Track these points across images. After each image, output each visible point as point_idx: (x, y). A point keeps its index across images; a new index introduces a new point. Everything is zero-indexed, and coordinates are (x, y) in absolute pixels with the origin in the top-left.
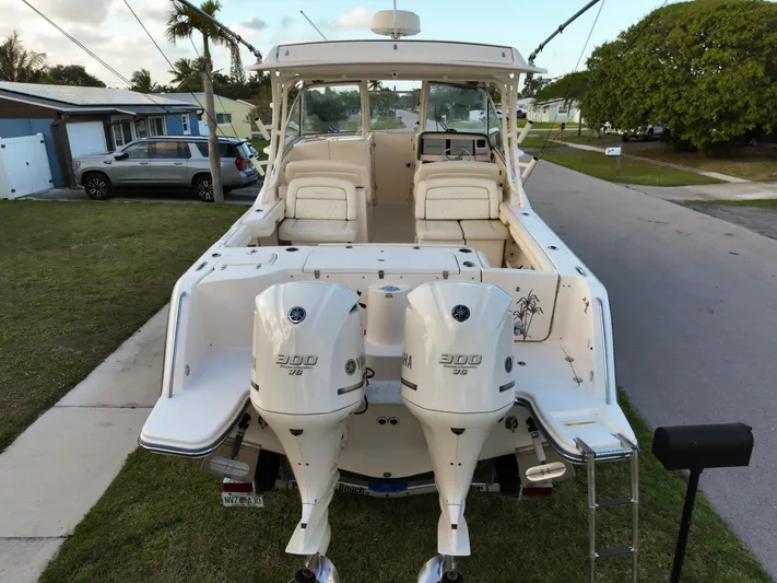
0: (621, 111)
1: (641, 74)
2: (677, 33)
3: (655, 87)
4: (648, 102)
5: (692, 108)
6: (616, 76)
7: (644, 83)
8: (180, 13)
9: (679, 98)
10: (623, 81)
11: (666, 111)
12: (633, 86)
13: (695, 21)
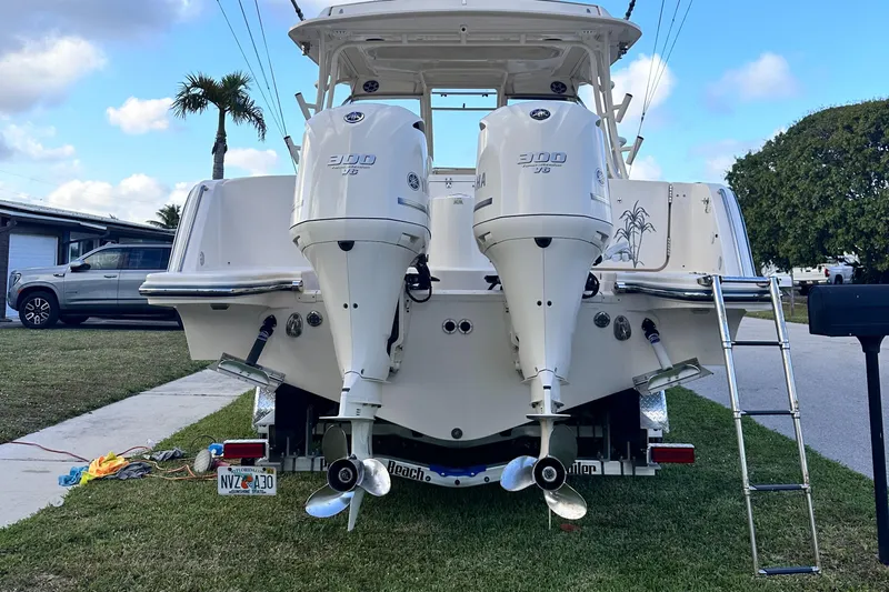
0: (786, 237)
1: (803, 185)
2: (839, 136)
3: (825, 201)
4: (820, 222)
5: (881, 225)
6: (770, 191)
7: (810, 198)
8: (195, 85)
9: (862, 213)
10: (781, 198)
11: (848, 232)
12: (795, 201)
13: (861, 121)
